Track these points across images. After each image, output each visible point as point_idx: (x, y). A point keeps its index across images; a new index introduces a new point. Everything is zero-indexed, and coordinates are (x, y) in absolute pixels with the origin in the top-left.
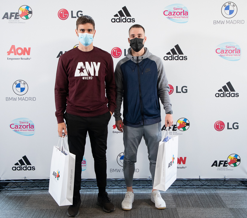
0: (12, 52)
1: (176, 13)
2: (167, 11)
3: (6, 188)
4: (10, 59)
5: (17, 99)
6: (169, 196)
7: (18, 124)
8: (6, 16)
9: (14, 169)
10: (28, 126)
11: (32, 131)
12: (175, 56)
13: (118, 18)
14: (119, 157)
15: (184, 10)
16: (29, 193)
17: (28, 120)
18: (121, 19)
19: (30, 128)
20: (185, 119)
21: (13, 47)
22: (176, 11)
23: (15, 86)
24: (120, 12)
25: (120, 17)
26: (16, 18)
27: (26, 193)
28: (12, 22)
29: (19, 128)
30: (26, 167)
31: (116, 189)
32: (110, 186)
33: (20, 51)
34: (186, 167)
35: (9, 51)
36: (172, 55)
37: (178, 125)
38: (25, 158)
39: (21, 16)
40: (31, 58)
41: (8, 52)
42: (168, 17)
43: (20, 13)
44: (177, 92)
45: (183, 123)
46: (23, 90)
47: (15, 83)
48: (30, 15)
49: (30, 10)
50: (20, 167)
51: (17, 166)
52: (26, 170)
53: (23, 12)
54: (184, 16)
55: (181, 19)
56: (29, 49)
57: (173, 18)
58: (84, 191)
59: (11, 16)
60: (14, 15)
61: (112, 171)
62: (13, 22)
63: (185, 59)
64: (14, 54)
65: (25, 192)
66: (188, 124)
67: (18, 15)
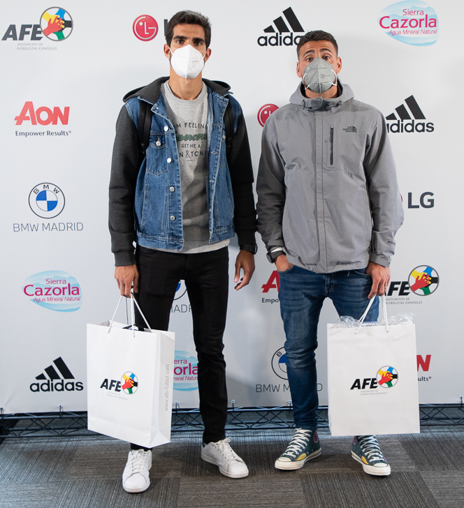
0: (27, 118)
1: (408, 22)
2: (388, 17)
3: (17, 433)
4: (21, 134)
5: (40, 226)
6: (396, 444)
7: (43, 285)
8: (11, 33)
9: (35, 387)
10: (65, 290)
11: (76, 301)
12: (406, 122)
13: (274, 34)
14: (277, 358)
15: (426, 15)
16: (70, 443)
17: (66, 276)
18: (281, 37)
19: (69, 294)
20: (429, 269)
21: (29, 105)
22: (410, 17)
23: (34, 196)
24: (279, 22)
25: (277, 34)
26: (34, 38)
27: (64, 444)
28: (24, 46)
29: (44, 293)
30: (62, 384)
31: (269, 430)
32: (257, 423)
33: (44, 116)
34: (430, 378)
35: (19, 115)
36: (399, 121)
37: (412, 282)
38: (59, 362)
39: (47, 32)
40: (70, 132)
41: (16, 118)
42: (391, 33)
43: (44, 26)
44: (410, 206)
45: (424, 277)
46: (52, 205)
47: (34, 190)
48: (66, 31)
49: (67, 18)
50: (48, 384)
51: (41, 382)
52: (62, 389)
53: (52, 22)
54: (427, 29)
55: (421, 35)
56: (67, 109)
57: (402, 35)
58: (197, 436)
59: (23, 33)
60: (30, 30)
61: (260, 390)
62: (28, 47)
63: (430, 129)
64: (30, 122)
65: (60, 441)
66: (435, 280)
67: (39, 29)
